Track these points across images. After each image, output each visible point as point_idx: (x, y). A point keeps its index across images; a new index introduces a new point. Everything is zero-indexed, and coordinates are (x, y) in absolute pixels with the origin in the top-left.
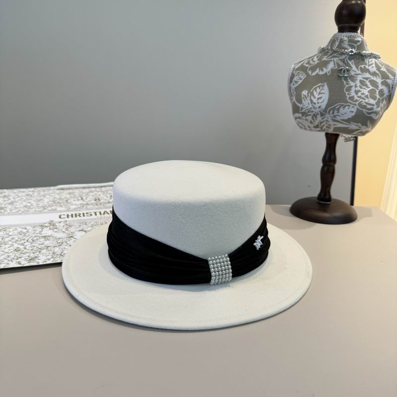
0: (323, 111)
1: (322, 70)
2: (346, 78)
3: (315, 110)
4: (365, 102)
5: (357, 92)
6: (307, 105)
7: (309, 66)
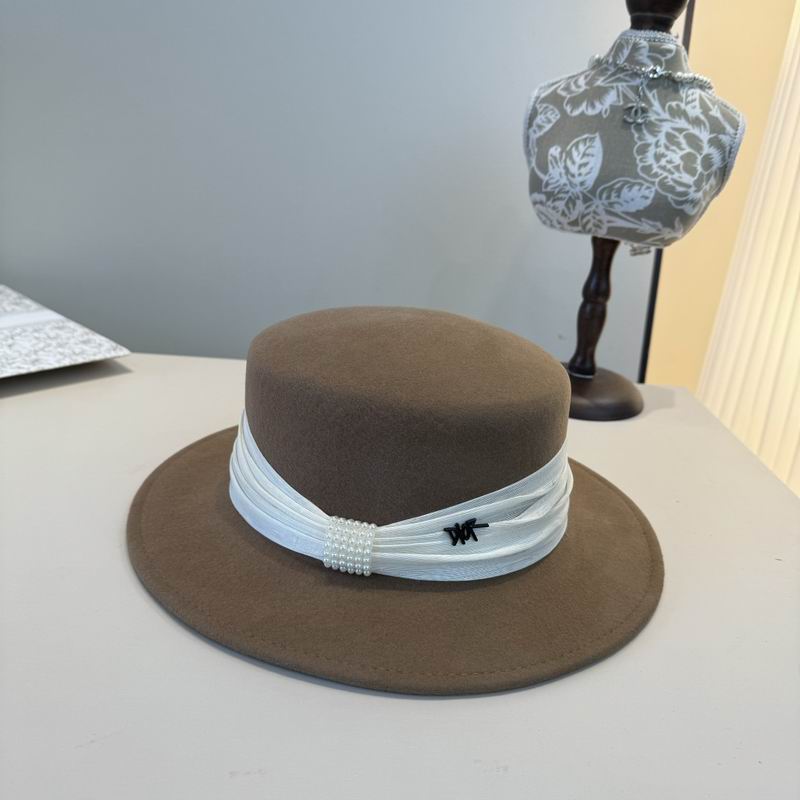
0: (589, 192)
1: (593, 106)
2: (638, 127)
3: (572, 190)
4: (672, 179)
5: (658, 157)
6: (558, 177)
7: (568, 96)
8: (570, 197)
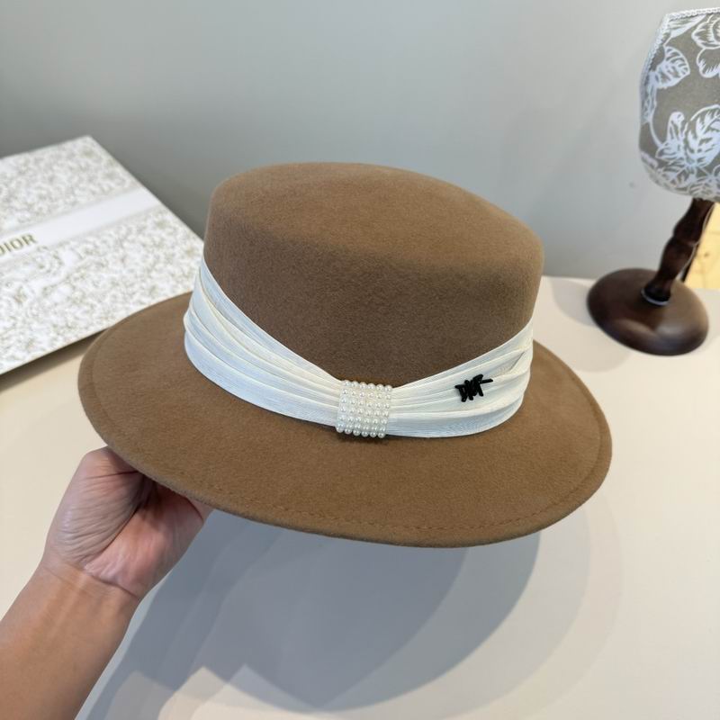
0: (705, 168)
3: (687, 165)
6: (674, 149)
7: (704, 48)
8: (684, 171)
